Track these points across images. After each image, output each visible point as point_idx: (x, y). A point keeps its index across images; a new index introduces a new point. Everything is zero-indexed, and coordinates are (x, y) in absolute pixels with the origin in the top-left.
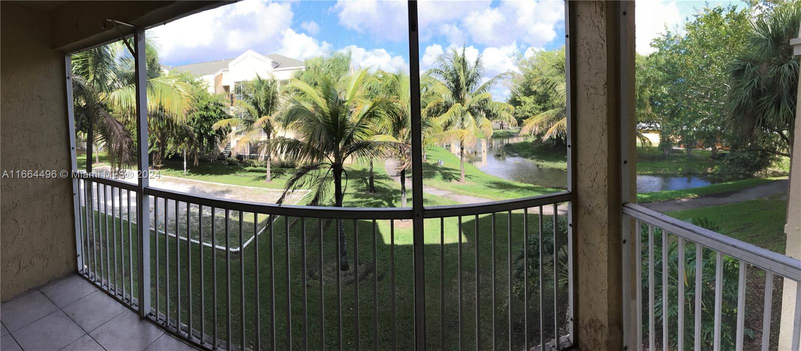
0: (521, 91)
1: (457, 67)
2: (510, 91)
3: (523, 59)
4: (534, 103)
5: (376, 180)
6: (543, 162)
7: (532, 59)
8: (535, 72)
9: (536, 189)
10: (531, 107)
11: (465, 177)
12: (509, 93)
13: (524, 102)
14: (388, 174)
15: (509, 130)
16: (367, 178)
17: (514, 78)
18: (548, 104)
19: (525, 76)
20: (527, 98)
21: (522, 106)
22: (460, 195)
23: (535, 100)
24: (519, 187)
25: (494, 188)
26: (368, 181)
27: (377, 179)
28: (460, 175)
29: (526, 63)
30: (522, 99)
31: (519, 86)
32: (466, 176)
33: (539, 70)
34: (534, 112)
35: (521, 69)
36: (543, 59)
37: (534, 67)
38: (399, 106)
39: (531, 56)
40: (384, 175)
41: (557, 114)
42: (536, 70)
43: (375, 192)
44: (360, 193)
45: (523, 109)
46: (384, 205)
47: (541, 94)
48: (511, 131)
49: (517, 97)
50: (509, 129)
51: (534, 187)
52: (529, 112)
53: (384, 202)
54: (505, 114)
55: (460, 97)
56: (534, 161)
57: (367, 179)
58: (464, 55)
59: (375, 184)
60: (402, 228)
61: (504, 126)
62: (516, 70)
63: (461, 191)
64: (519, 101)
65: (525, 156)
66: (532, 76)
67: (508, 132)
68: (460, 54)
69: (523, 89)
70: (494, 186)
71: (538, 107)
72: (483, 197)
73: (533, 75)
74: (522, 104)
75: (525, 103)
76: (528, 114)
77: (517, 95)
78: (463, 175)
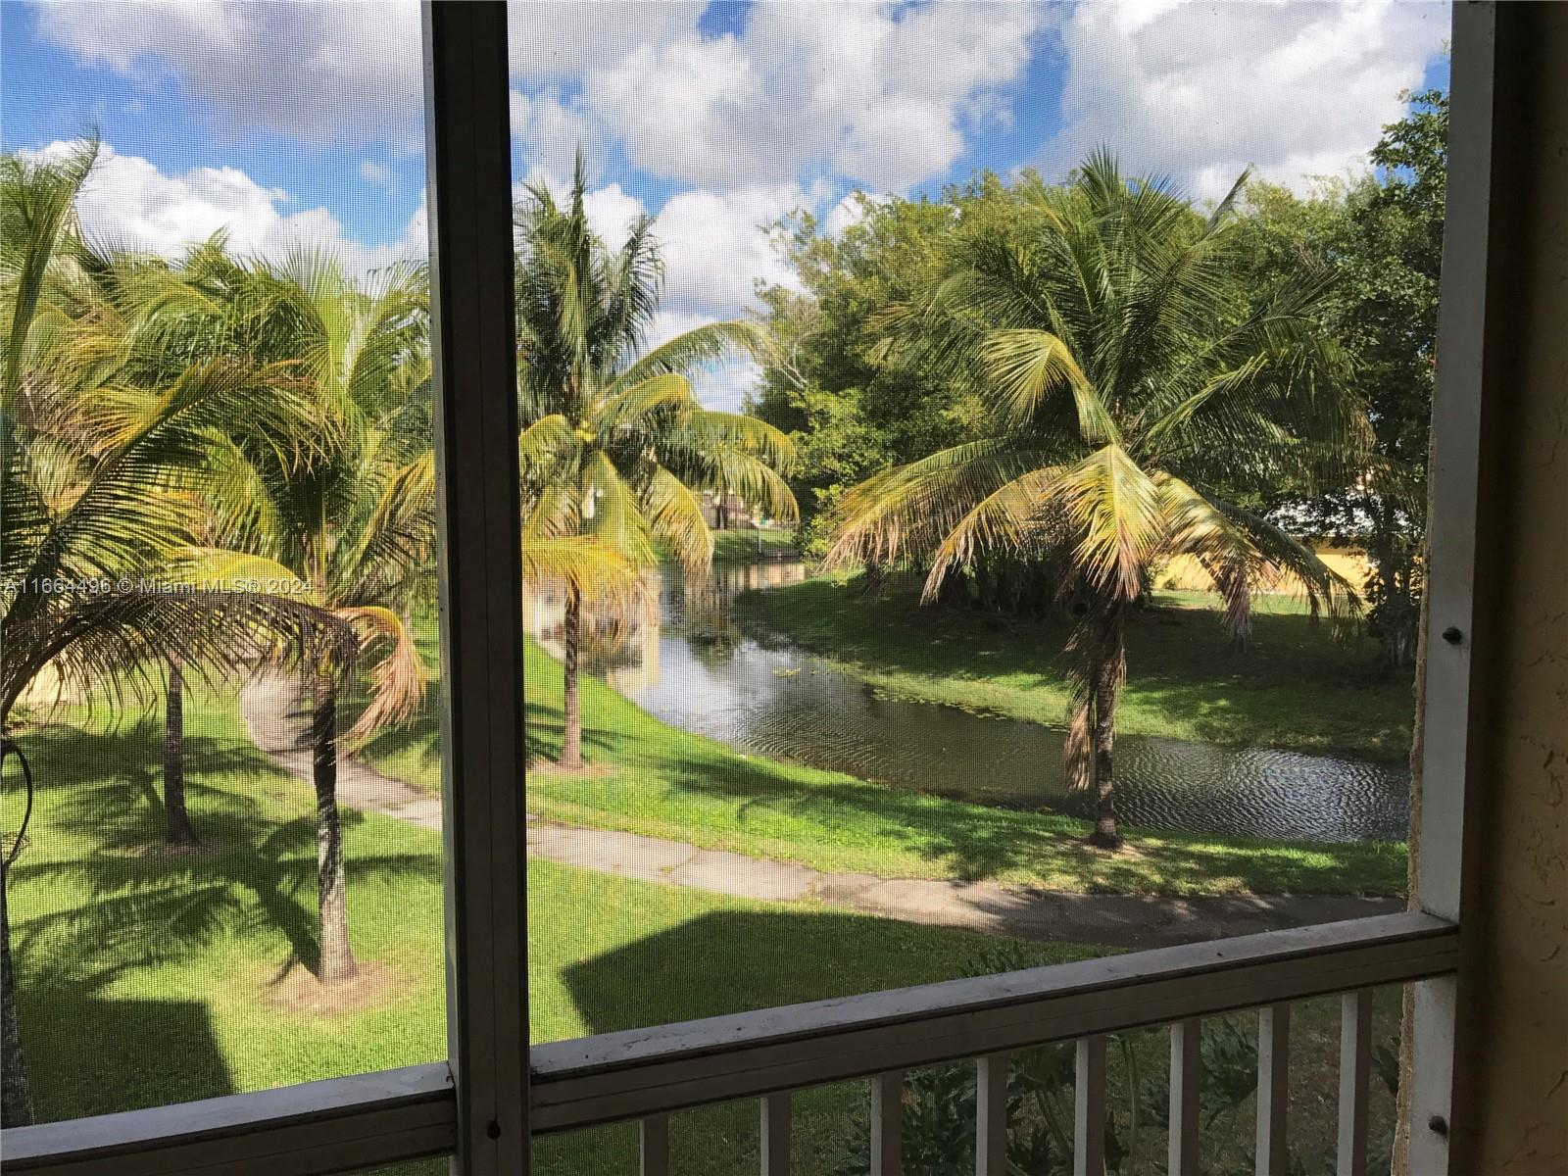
0: (809, 367)
1: (551, 262)
2: (760, 369)
3: (819, 238)
4: (860, 421)
5: (198, 779)
6: (889, 673)
7: (855, 234)
8: (869, 290)
9: (867, 797)
10: (848, 437)
11: (584, 739)
12: (758, 380)
13: (821, 412)
14: (257, 743)
15: (752, 533)
16: (153, 770)
17: (778, 315)
18: (918, 424)
19: (825, 305)
20: (833, 398)
21: (810, 431)
22: (561, 825)
23: (863, 408)
24: (800, 787)
25: (703, 789)
26: (159, 787)
27: (207, 770)
28: (559, 731)
29: (827, 255)
30: (812, 400)
31: (796, 351)
32: (587, 736)
33: (886, 280)
34: (857, 458)
35: (810, 276)
36: (902, 235)
37: (863, 270)
38: (306, 411)
39: (852, 223)
40: (237, 751)
41: (971, 467)
42: (875, 279)
43: (194, 840)
44: (117, 853)
45: (814, 444)
46: (236, 903)
47: (889, 381)
48: (762, 536)
49: (792, 394)
50: (752, 527)
51: (860, 790)
52: (840, 458)
53: (240, 890)
54: (741, 467)
55: (566, 388)
56: (852, 669)
57: (151, 778)
58: (578, 207)
59: (192, 803)
60: (323, 1014)
61: (732, 516)
62: (792, 283)
63: (568, 809)
64: (799, 410)
65: (815, 648)
66: (853, 306)
67: (747, 542)
68: (563, 204)
69: (818, 360)
70: (702, 779)
71: (877, 435)
72: (660, 836)
73: (860, 304)
74: (813, 422)
75: (824, 417)
76: (836, 465)
77: (792, 387)
78: (575, 732)
